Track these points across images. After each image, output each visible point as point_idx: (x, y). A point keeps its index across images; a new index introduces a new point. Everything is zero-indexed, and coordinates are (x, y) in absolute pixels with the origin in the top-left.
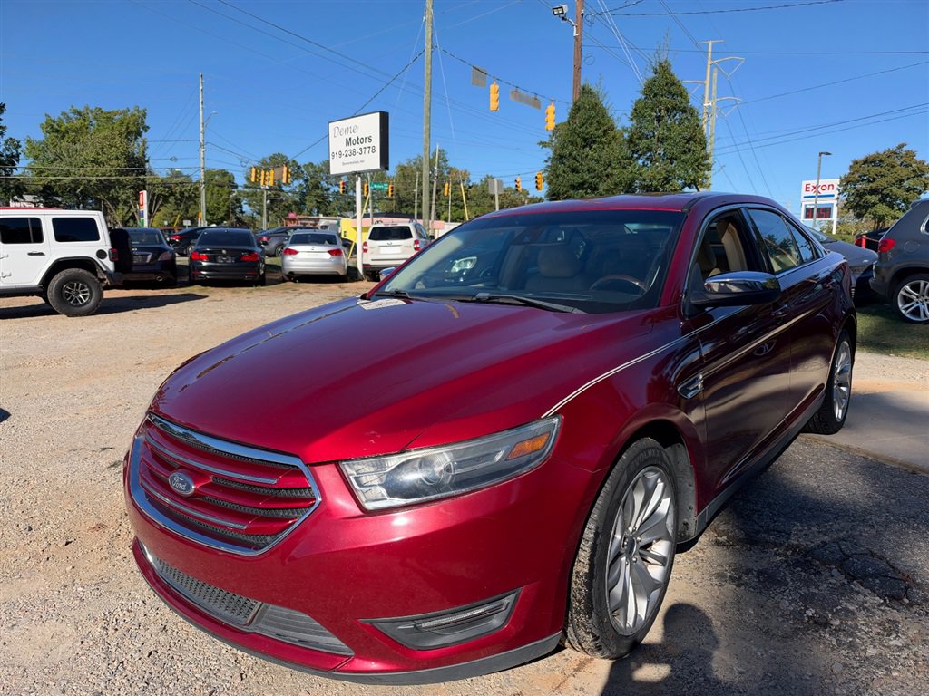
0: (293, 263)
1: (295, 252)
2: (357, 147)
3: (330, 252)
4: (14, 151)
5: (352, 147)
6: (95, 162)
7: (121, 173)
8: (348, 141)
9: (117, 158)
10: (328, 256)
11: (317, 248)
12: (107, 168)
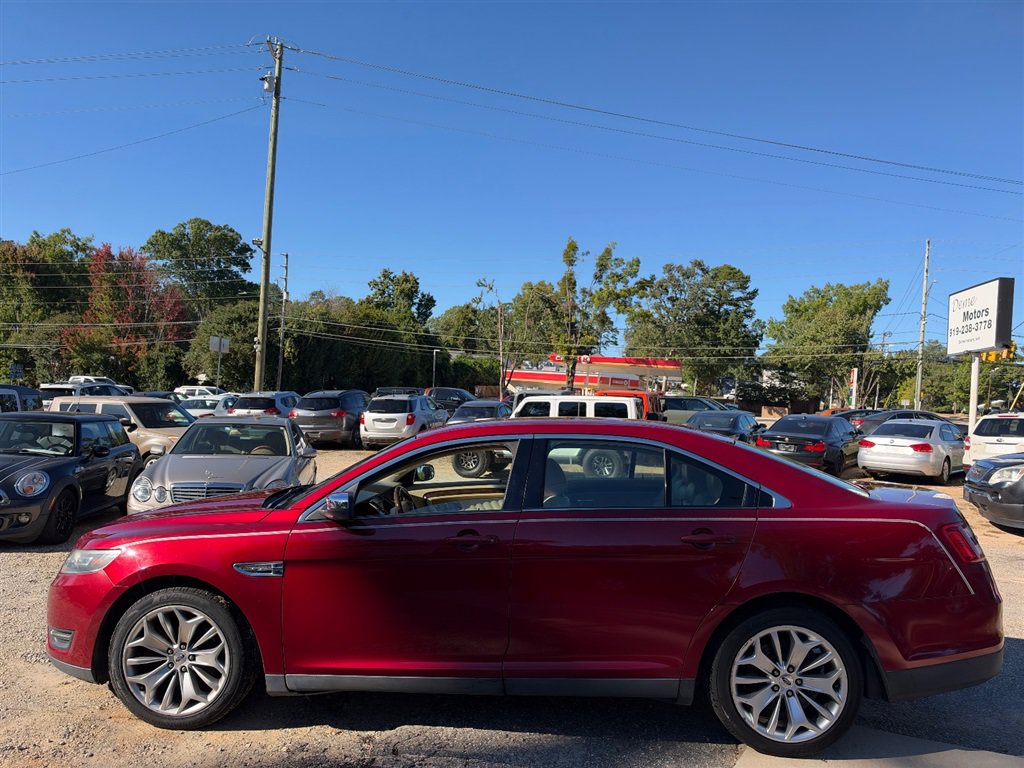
0: (867, 457)
1: (871, 445)
2: (973, 322)
3: (916, 447)
4: (760, 332)
5: (968, 322)
6: (814, 339)
7: (837, 350)
8: (966, 316)
9: (835, 335)
10: (911, 450)
11: (899, 441)
12: (824, 345)
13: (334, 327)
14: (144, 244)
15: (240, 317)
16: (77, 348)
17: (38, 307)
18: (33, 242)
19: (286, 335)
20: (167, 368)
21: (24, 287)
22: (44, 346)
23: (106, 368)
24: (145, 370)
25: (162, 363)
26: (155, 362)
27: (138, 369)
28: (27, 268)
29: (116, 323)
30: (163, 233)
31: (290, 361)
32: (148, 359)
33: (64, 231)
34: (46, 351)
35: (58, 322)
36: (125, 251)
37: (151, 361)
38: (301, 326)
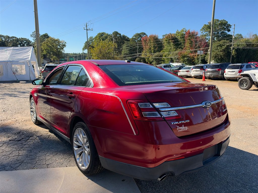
13: (250, 45)
14: (201, 29)
15: (220, 45)
16: (182, 57)
17: (174, 48)
18: (177, 32)
19: (233, 49)
20: (201, 60)
21: (172, 43)
22: (175, 57)
23: (188, 61)
24: (196, 61)
25: (200, 59)
26: (199, 59)
27: (195, 61)
28: (172, 39)
29: (190, 50)
30: (206, 25)
31: (234, 56)
32: (197, 58)
33: (183, 29)
34: (176, 58)
35: (179, 51)
36: (193, 31)
37: (198, 59)
38: (238, 46)
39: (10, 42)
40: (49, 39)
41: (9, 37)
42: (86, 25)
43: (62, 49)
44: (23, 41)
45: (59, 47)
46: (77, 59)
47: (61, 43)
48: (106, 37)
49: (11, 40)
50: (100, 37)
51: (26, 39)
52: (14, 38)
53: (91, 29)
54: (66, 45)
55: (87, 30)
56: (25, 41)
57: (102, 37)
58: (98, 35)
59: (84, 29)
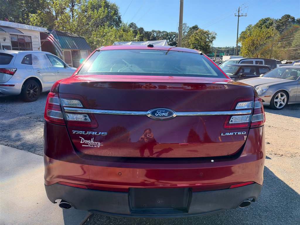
39: (160, 37)
40: (198, 31)
41: (160, 32)
42: (238, 10)
43: (211, 42)
44: (172, 36)
45: (207, 40)
46: (229, 54)
47: (210, 35)
48: (271, 24)
49: (161, 35)
50: (262, 24)
51: (175, 33)
52: (165, 33)
53: (245, 15)
54: (216, 37)
55: (239, 16)
56: (174, 35)
57: (265, 24)
58: (259, 22)
59: (236, 16)
